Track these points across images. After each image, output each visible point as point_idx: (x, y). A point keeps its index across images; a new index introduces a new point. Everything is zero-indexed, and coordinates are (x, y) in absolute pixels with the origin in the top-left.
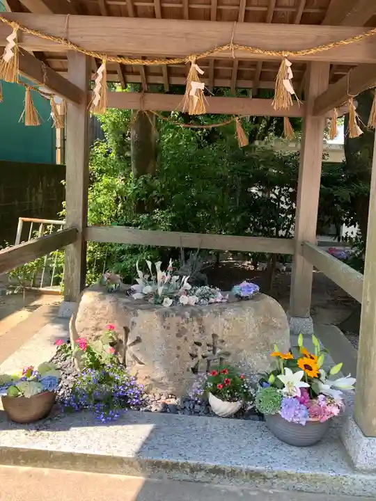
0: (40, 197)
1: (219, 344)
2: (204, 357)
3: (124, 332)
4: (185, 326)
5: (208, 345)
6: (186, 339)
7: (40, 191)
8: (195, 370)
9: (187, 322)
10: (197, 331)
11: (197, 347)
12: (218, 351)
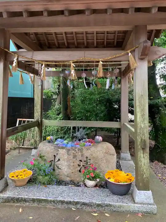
0: (27, 111)
1: (89, 161)
2: (83, 166)
3: (54, 157)
4: (76, 154)
5: (85, 161)
6: (76, 159)
7: (27, 108)
8: (80, 171)
9: (77, 153)
10: (80, 156)
11: (81, 162)
12: (89, 163)
